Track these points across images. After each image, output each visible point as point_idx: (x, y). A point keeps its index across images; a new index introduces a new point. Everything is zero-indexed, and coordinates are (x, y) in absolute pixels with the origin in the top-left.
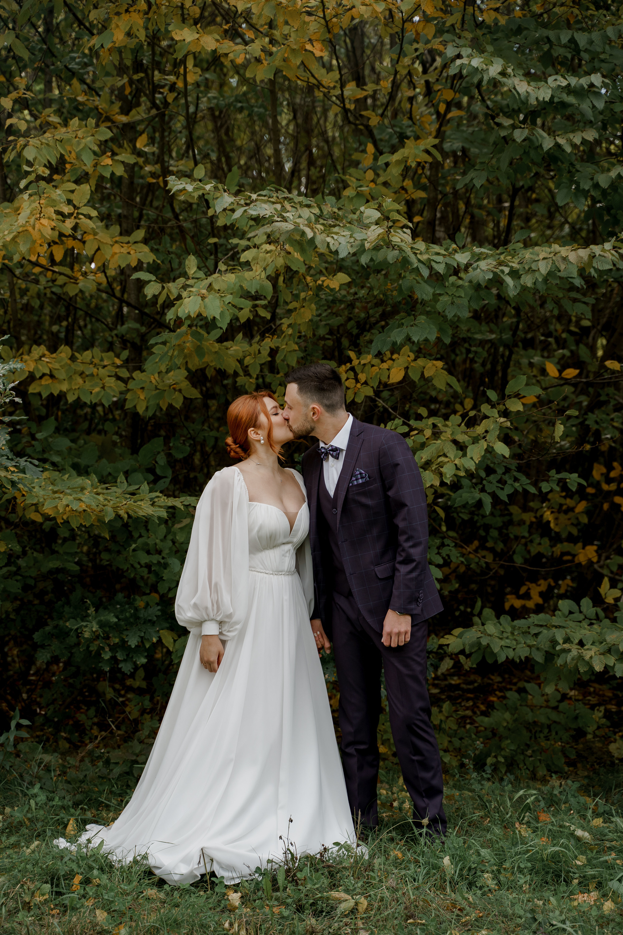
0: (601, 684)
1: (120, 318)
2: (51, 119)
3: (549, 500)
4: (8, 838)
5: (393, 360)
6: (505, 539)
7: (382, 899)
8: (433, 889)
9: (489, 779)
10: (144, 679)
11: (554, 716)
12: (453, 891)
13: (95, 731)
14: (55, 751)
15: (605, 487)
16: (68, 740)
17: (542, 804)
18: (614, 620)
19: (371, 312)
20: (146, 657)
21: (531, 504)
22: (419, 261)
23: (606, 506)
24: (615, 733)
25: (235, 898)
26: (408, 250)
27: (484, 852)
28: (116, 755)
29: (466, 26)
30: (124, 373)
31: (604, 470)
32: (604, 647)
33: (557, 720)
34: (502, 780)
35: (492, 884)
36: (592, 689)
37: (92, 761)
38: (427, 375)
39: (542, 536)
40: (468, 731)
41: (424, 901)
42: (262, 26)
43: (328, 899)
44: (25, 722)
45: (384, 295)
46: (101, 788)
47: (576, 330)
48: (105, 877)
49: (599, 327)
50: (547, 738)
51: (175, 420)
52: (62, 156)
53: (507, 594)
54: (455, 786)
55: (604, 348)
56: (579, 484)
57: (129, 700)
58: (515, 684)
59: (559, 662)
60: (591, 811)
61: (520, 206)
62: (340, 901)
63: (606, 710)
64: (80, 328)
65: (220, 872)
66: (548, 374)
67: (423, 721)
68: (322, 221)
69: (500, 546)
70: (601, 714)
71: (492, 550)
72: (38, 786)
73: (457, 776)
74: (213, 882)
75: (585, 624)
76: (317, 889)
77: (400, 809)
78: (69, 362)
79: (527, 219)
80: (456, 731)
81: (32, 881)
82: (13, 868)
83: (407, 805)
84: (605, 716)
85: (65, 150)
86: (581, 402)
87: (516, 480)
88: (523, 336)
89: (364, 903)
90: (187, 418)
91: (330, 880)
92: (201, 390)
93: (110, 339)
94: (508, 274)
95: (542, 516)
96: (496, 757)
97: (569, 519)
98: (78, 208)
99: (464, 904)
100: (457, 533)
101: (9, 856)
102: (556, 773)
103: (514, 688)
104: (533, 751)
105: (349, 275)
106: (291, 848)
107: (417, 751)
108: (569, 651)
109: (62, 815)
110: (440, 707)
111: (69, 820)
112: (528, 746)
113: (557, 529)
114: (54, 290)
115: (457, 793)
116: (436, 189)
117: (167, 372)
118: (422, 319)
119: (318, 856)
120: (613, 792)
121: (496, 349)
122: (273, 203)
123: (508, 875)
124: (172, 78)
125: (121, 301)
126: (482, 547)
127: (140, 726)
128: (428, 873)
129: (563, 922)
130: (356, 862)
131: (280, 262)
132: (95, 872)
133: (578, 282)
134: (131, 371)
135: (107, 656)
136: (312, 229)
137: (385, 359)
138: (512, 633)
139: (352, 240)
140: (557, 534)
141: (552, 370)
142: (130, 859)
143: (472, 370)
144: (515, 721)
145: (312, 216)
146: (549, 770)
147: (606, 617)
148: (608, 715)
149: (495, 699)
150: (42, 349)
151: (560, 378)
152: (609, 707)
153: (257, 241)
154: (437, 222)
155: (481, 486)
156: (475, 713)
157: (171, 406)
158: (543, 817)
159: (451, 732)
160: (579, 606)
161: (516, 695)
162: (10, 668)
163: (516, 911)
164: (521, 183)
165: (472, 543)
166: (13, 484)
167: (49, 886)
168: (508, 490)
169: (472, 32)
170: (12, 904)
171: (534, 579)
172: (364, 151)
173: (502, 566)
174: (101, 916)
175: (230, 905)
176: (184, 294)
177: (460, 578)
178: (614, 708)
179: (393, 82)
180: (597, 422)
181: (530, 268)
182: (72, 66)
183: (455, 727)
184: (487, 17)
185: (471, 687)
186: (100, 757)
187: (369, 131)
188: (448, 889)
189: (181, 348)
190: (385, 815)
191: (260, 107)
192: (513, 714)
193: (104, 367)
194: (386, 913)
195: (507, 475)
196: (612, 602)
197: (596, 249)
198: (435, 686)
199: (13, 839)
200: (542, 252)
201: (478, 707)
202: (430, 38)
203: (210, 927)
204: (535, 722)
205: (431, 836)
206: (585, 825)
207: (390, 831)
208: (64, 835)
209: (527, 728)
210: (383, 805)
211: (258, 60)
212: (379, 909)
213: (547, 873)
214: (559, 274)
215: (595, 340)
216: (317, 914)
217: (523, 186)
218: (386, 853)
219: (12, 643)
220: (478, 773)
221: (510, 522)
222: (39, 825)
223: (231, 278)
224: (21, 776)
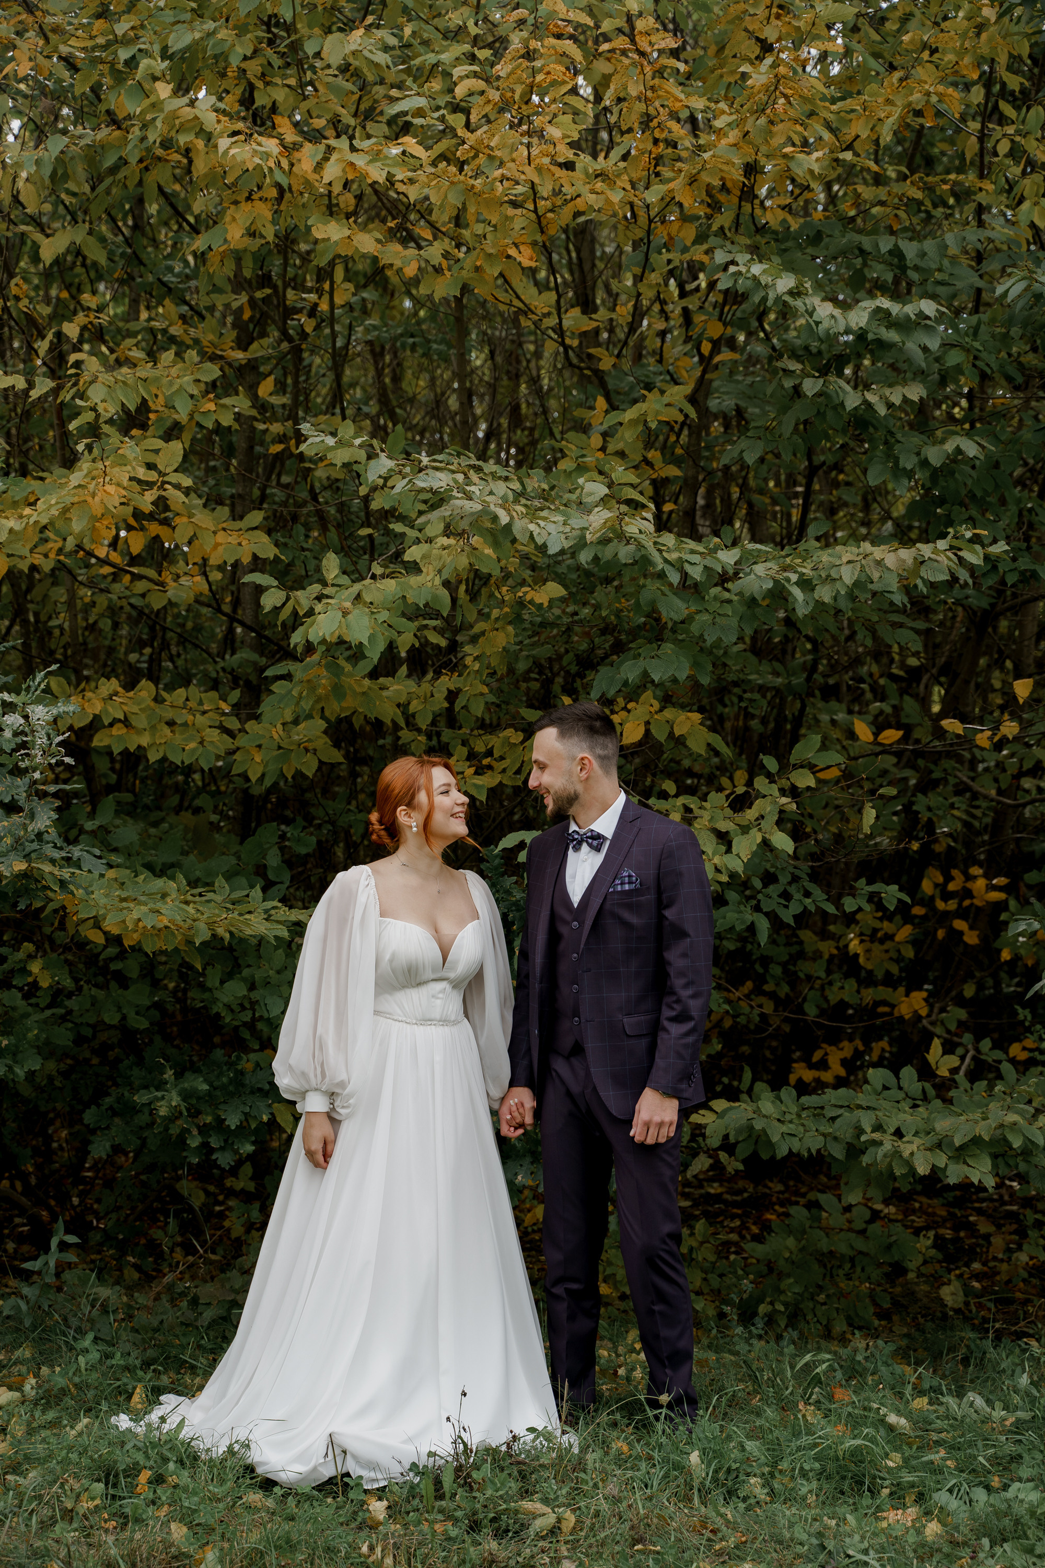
0: (930, 1198)
1: (230, 643)
2: (131, 353)
3: (857, 922)
4: (43, 1412)
5: (629, 711)
6: (792, 979)
7: (597, 1514)
8: (673, 1500)
9: (760, 1337)
10: (252, 1179)
11: (859, 1244)
12: (704, 1503)
13: (178, 1255)
14: (117, 1283)
15: (940, 905)
16: (136, 1267)
17: (839, 1375)
18: (949, 1101)
19: (597, 640)
20: (253, 1143)
21: (832, 928)
22: (666, 561)
23: (941, 934)
24: (949, 1271)
25: (378, 1508)
26: (649, 544)
27: (750, 1445)
28: (207, 1291)
29: (742, 229)
30: (233, 723)
31: (941, 879)
32: (930, 1140)
33: (865, 1249)
34: (779, 1338)
35: (761, 1493)
36: (917, 1205)
37: (172, 1301)
38: (677, 733)
39: (847, 976)
40: (732, 1265)
41: (660, 1517)
42: (444, 224)
43: (517, 1512)
44: (72, 1239)
45: (618, 617)
46: (184, 1341)
47: (902, 673)
48: (186, 1473)
49: (934, 671)
50: (849, 1277)
51: (308, 795)
52: (144, 401)
53: (796, 1061)
54: (710, 1347)
55: (943, 701)
56: (900, 900)
57: (229, 1209)
58: (804, 1195)
59: (866, 1159)
60: (910, 1387)
61: (820, 492)
62: (535, 1516)
63: (937, 1236)
64: (171, 659)
65: (355, 1470)
66: (858, 739)
67: (670, 1253)
68: (523, 501)
69: (785, 990)
70: (929, 1242)
71: (772, 996)
72: (90, 1336)
73: (714, 1331)
74: (346, 1484)
75: (906, 1106)
76: (501, 1497)
77: (628, 1379)
78: (152, 704)
79: (831, 511)
80: (714, 1263)
81: (76, 1477)
82: (50, 1456)
83: (638, 1374)
84: (935, 1246)
85: (149, 392)
86: (906, 779)
87: (807, 894)
88: (822, 680)
89: (570, 1519)
90: (325, 792)
91: (520, 1484)
92: (348, 752)
93: (214, 675)
94: (796, 583)
95: (846, 946)
96: (772, 1303)
97: (887, 951)
98: (165, 475)
99: (719, 1521)
100: (722, 969)
101: (44, 1440)
102: (860, 1328)
103: (802, 1201)
104: (828, 1296)
105: (565, 587)
106: (463, 1434)
107: (661, 1297)
108: (880, 1144)
109: (125, 1380)
110: (692, 1228)
111: (135, 1388)
112: (820, 1288)
113: (869, 967)
114: (132, 601)
115: (713, 1357)
116: (696, 465)
117: (296, 722)
118: (668, 648)
119: (504, 1448)
120: (945, 1358)
121: (783, 700)
122: (453, 472)
123: (786, 1480)
124: (313, 297)
125: (232, 619)
126: (758, 991)
127: (244, 1248)
128: (666, 1476)
129: (865, 1552)
130: (560, 1457)
131: (463, 562)
132: (171, 1466)
133: (899, 599)
134: (243, 722)
135: (194, 1142)
136: (508, 511)
137: (616, 709)
138: (799, 1116)
139: (568, 529)
140: (870, 973)
141: (863, 731)
142: (222, 1449)
143: (747, 728)
144: (802, 1250)
145: (510, 493)
146: (850, 1325)
147: (938, 1097)
148: (939, 1244)
149: (773, 1217)
150: (114, 684)
151: (876, 743)
152: (941, 1231)
153: (430, 531)
154: (699, 513)
155: (754, 902)
156: (743, 1237)
157: (299, 774)
158: (839, 1394)
159: (707, 1265)
160: (898, 1079)
161: (805, 1212)
162: (55, 1158)
163: (796, 1535)
164: (822, 458)
165: (743, 984)
166: (63, 883)
167: (101, 1486)
168: (795, 908)
169: (750, 237)
170: (46, 1512)
171: (834, 1039)
172: (592, 408)
173: (786, 1020)
174: (178, 1531)
175: (371, 1518)
176: (318, 608)
177: (725, 1036)
178: (948, 1233)
179: (635, 307)
180: (929, 809)
181: (829, 576)
182: (168, 278)
183: (712, 1258)
184: (772, 217)
185: (738, 1198)
186: (183, 1294)
187: (600, 377)
188: (696, 1500)
189: (311, 685)
190: (605, 1387)
191: (440, 343)
192: (799, 1240)
193: (204, 713)
194: (603, 1535)
195: (794, 886)
196: (947, 1074)
197: (926, 550)
198: (686, 1196)
199: (51, 1415)
200: (847, 553)
201: (748, 1229)
202: (688, 244)
203: (339, 1551)
204: (831, 1252)
205: (672, 1420)
206: (901, 1407)
207: (613, 1412)
208: (127, 1411)
209: (819, 1261)
210: (603, 1372)
211: (438, 270)
212: (592, 1529)
213: (844, 1478)
214: (870, 586)
215: (928, 689)
216: (500, 1534)
217: (824, 463)
218: (605, 1445)
219: (58, 1123)
220: (745, 1327)
221: (801, 955)
222: (90, 1394)
223: (390, 586)
224: (65, 1320)
